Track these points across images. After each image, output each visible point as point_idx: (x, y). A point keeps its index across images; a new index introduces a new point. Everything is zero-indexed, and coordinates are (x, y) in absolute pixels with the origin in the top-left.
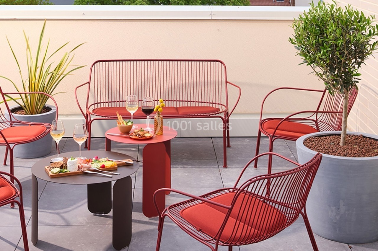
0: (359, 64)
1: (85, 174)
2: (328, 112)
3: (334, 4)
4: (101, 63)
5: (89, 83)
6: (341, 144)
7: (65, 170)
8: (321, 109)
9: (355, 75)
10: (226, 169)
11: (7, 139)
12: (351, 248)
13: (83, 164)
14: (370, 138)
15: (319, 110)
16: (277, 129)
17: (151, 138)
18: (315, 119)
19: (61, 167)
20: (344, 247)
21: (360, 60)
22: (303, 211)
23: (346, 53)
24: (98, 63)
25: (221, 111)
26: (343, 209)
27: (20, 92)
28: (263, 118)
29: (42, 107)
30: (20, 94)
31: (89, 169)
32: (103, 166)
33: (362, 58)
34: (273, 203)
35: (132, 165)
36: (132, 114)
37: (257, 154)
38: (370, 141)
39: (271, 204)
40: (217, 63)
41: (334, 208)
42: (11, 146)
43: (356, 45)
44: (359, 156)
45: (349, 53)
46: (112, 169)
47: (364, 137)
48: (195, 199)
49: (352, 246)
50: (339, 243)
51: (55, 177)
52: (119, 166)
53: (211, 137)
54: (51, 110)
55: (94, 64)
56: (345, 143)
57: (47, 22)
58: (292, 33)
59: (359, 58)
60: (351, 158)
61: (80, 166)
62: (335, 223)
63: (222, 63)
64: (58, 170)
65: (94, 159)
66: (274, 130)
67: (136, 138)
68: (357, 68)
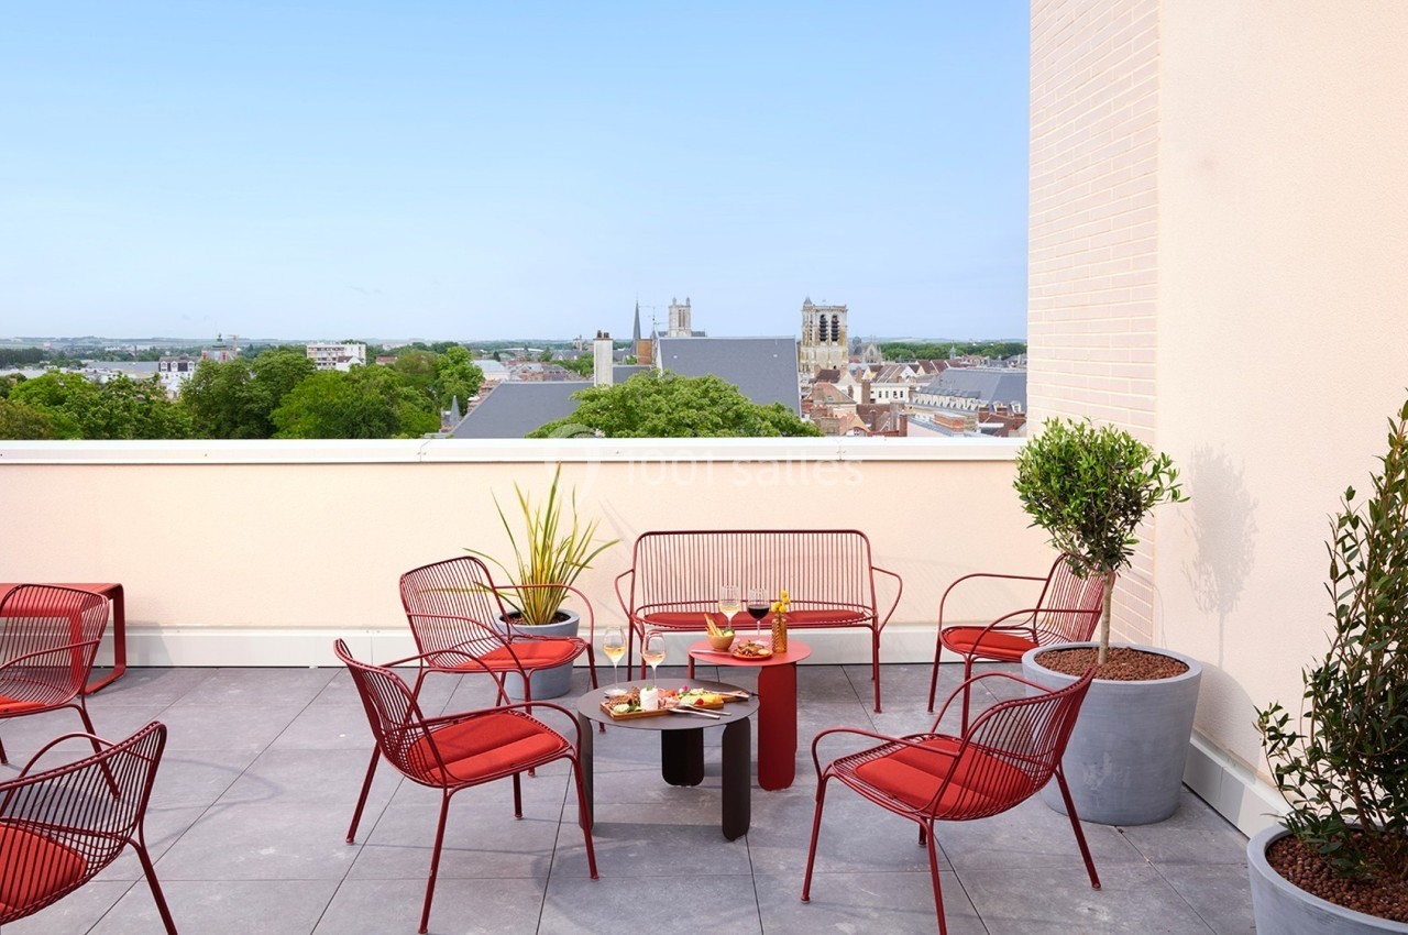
0: (1133, 523)
1: (671, 714)
2: (1058, 611)
3: (1086, 422)
4: (653, 537)
5: (633, 571)
6: (1100, 662)
7: (638, 708)
8: (1043, 606)
9: (1129, 542)
10: (880, 715)
11: (521, 662)
12: (1121, 831)
13: (667, 699)
14: (1145, 652)
15: (1041, 608)
16: (977, 644)
17: (768, 658)
18: (1032, 628)
19: (630, 703)
20: (1110, 830)
21: (1133, 518)
22: (1058, 769)
23: (1112, 504)
24: (648, 537)
25: (868, 616)
26: (1108, 769)
27: (517, 584)
28: (943, 628)
29: (553, 612)
30: (516, 588)
31: (677, 706)
32: (700, 702)
33: (1138, 513)
34: (1005, 756)
35: (746, 700)
36: (730, 619)
37: (968, 677)
38: (1146, 656)
39: (1001, 758)
40: (854, 535)
41: (1092, 767)
42: (527, 673)
43: (1126, 492)
44: (1135, 679)
45: (1116, 506)
46: (714, 707)
47: (1134, 650)
48: (893, 742)
49: (1122, 828)
50: (1100, 826)
51: (621, 718)
52: (726, 701)
53: (841, 665)
54: (569, 617)
55: (640, 539)
56: (1107, 659)
57: (563, 466)
58: (1014, 474)
59: (1133, 513)
60: (1123, 682)
61: (662, 701)
62: (1094, 792)
63: (862, 535)
64: (626, 707)
65: (681, 690)
66: (972, 646)
67: (744, 656)
68: (1128, 531)
